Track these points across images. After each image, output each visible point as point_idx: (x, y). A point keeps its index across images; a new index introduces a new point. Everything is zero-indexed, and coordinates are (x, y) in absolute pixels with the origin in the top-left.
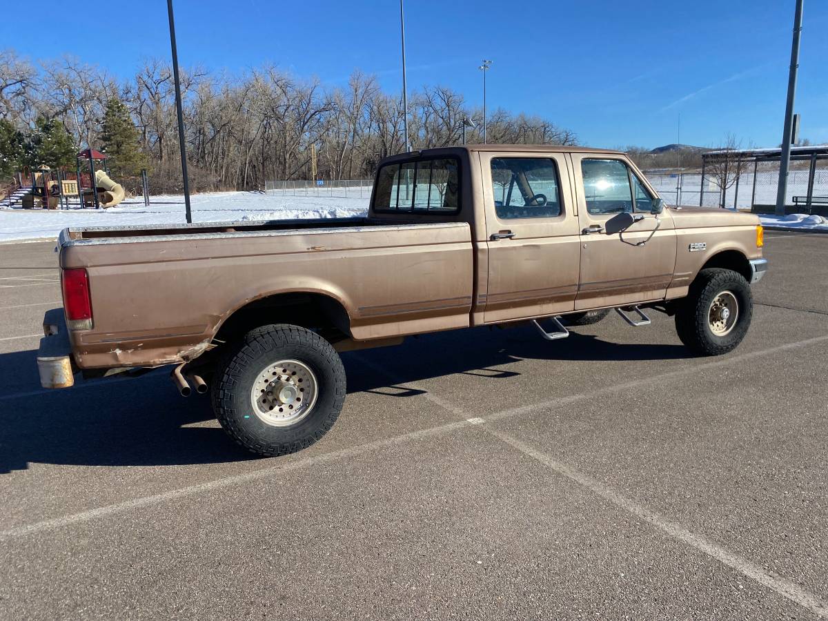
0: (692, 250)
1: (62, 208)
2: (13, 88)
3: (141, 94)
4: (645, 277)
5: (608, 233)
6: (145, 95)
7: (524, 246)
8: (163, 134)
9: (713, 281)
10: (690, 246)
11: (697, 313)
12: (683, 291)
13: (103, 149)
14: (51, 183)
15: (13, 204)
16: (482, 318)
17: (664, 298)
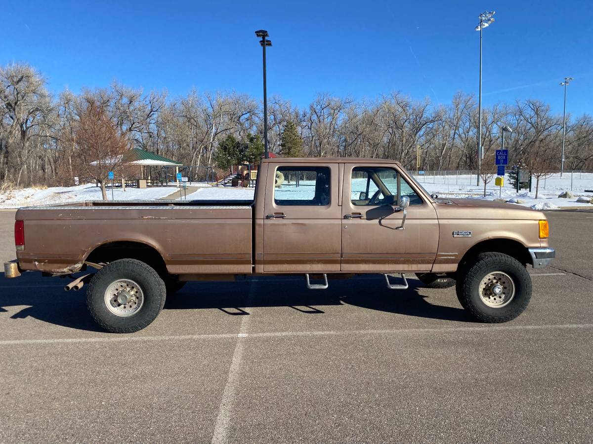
0: (455, 236)
1: (249, 187)
2: (246, 116)
3: (312, 117)
4: (405, 253)
5: (368, 219)
6: (314, 117)
7: (293, 224)
8: (321, 142)
9: (481, 262)
10: (453, 233)
11: (464, 285)
12: (453, 267)
13: (281, 151)
14: (245, 172)
15: (226, 183)
16: (261, 269)
17: (431, 271)
